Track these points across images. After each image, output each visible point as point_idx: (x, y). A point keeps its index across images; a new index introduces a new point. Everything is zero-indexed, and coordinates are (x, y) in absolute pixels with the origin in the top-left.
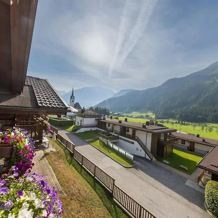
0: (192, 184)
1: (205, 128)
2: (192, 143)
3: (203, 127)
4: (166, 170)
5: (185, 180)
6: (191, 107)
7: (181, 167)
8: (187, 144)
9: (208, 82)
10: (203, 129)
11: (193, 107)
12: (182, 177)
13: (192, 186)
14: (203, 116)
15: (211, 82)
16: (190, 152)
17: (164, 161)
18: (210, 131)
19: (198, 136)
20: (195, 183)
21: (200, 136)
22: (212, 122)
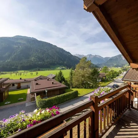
0: (29, 104)
1: (17, 74)
2: (19, 84)
3: (16, 73)
4: (11, 107)
5: (25, 105)
6: (7, 61)
7: (19, 100)
8: (16, 85)
9: (15, 46)
10: (16, 75)
11: (8, 61)
12: (22, 104)
13: (29, 105)
14: (15, 66)
15: (17, 46)
16: (19, 89)
17: (6, 103)
18: (20, 75)
19: (21, 79)
20: (30, 103)
21: (22, 79)
22: (20, 70)
